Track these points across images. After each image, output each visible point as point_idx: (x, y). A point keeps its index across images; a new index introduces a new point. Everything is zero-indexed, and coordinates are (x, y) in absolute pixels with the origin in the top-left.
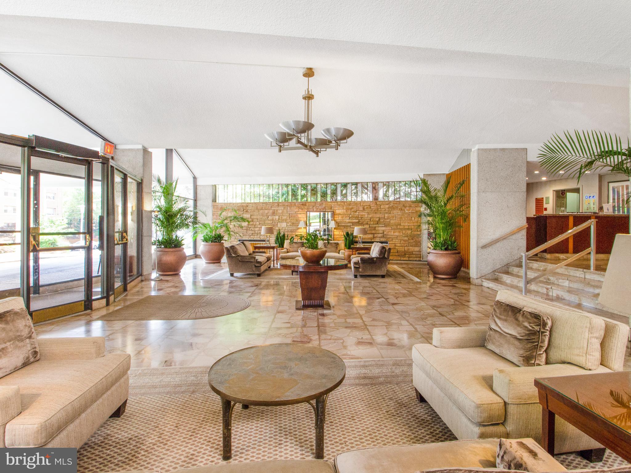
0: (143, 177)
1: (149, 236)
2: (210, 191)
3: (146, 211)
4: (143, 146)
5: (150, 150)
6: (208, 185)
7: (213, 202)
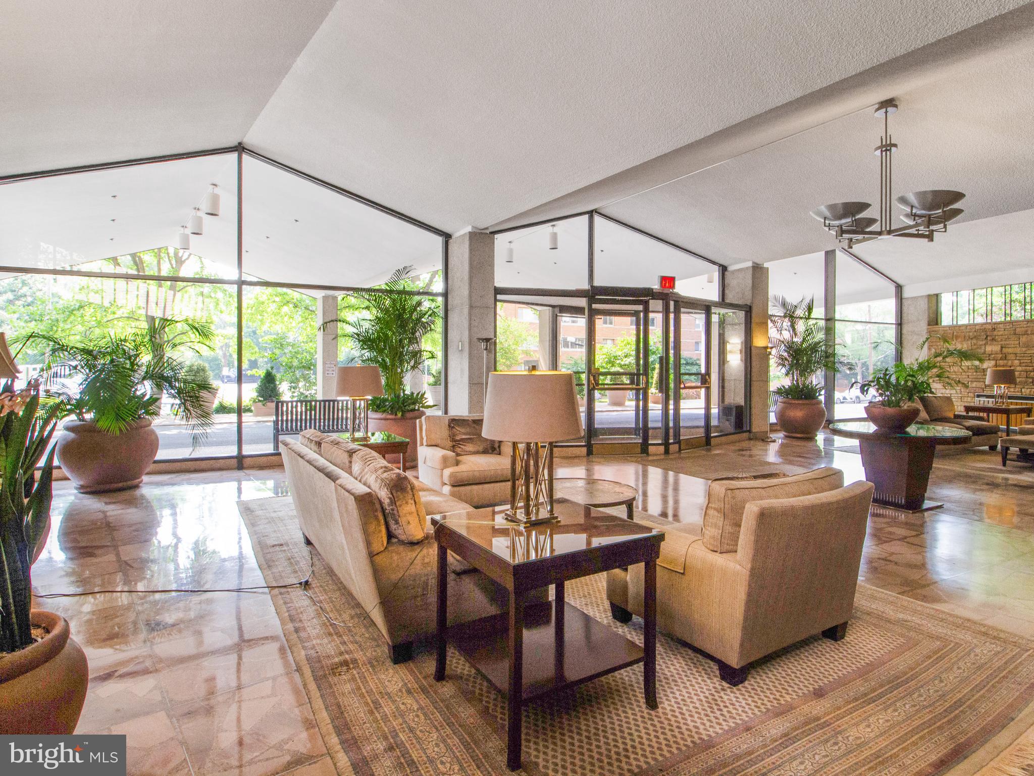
0: (752, 303)
1: (762, 381)
2: (923, 305)
3: (756, 347)
4: (754, 263)
5: (766, 265)
6: (922, 296)
7: (929, 325)
